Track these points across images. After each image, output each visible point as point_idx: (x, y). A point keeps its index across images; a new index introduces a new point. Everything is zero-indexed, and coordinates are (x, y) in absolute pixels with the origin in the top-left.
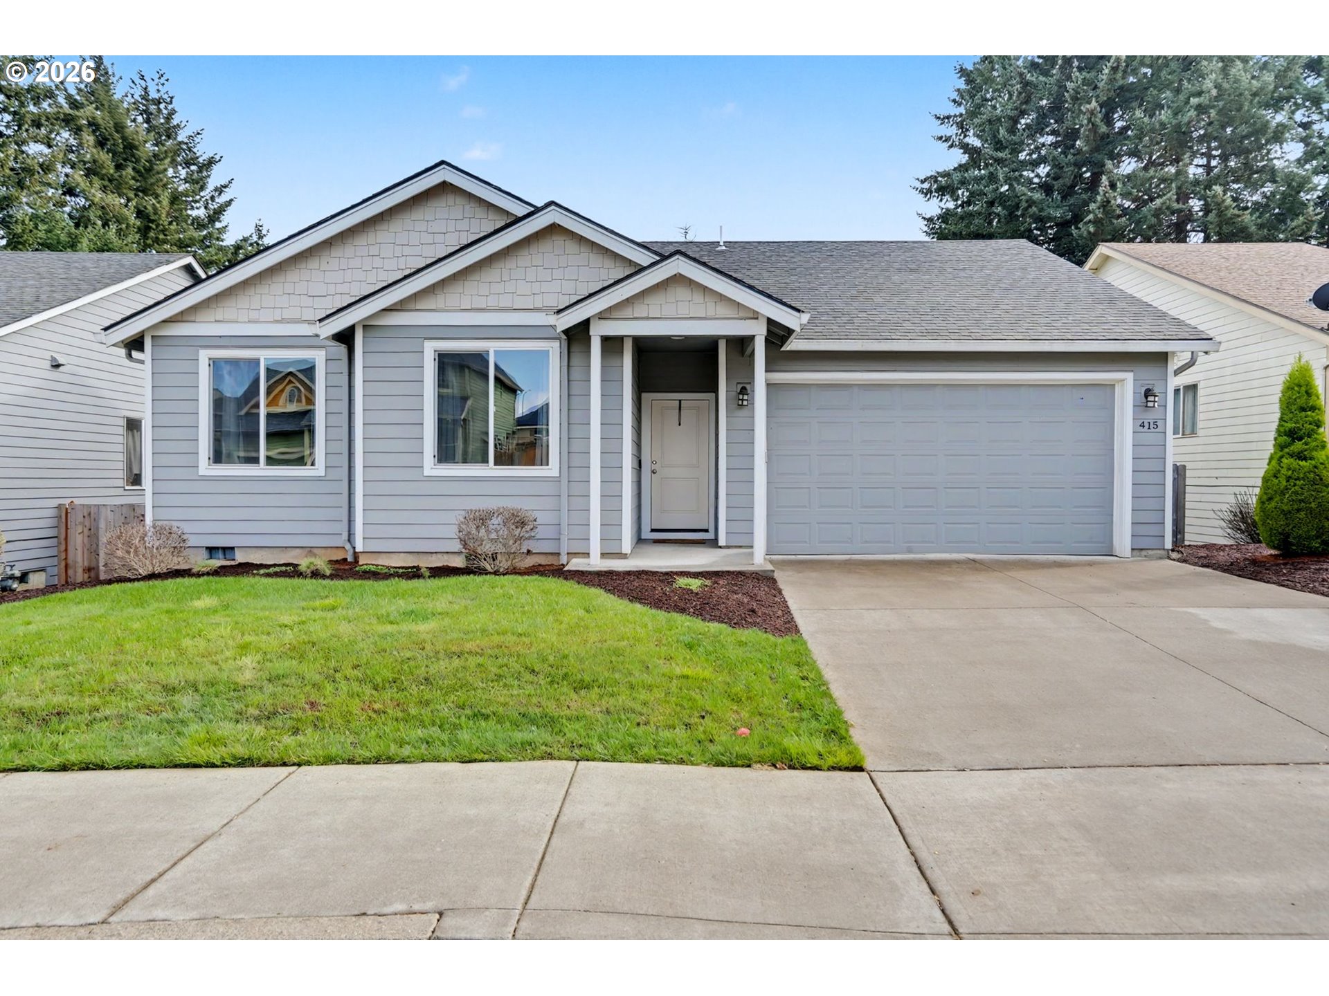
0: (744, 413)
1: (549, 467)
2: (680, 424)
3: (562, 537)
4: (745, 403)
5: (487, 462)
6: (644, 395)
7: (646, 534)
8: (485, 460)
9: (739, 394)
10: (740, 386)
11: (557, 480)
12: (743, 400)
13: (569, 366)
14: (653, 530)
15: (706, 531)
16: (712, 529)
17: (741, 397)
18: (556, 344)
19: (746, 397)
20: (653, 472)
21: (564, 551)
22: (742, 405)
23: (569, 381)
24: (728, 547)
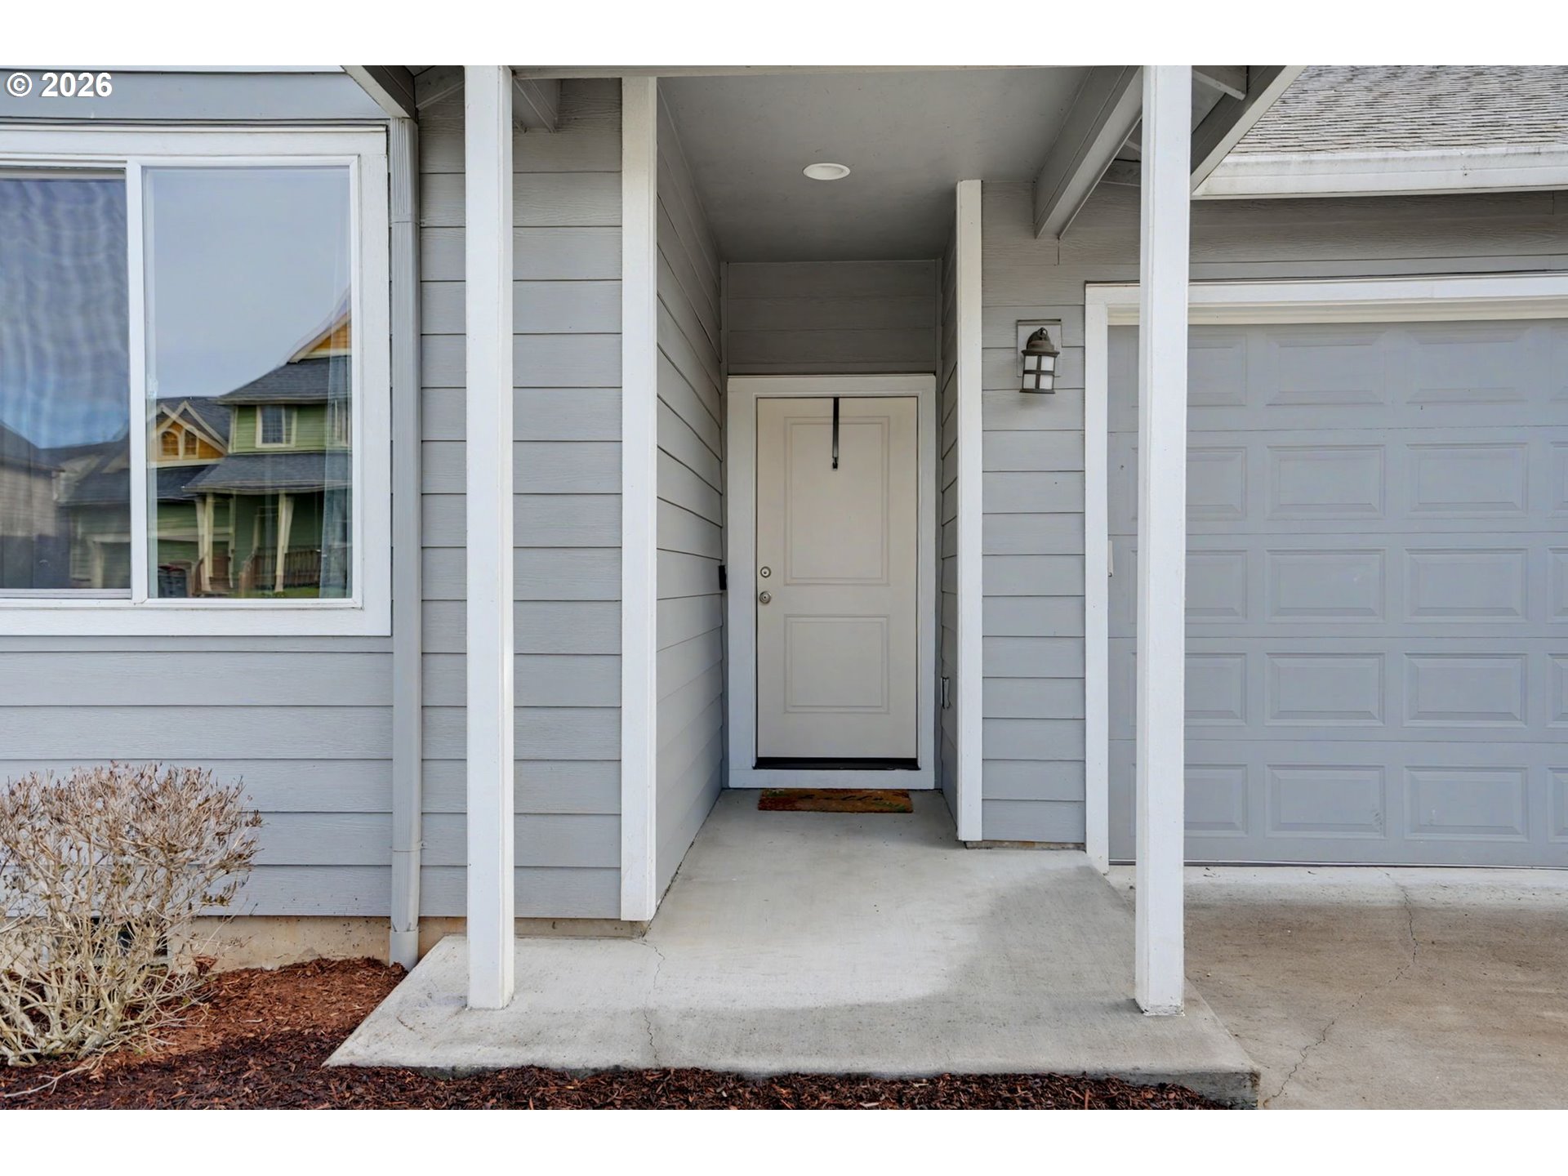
0: (1037, 416)
1: (356, 599)
2: (835, 466)
3: (397, 861)
4: (1046, 383)
5: (126, 584)
6: (737, 386)
7: (743, 774)
8: (118, 578)
9: (1026, 353)
10: (1026, 332)
11: (378, 648)
12: (1038, 372)
13: (420, 229)
14: (763, 763)
15: (911, 764)
16: (927, 759)
17: (1031, 362)
18: (372, 143)
19: (1047, 363)
20: (761, 599)
21: (406, 913)
22: (1037, 390)
23: (421, 282)
24: (988, 844)
